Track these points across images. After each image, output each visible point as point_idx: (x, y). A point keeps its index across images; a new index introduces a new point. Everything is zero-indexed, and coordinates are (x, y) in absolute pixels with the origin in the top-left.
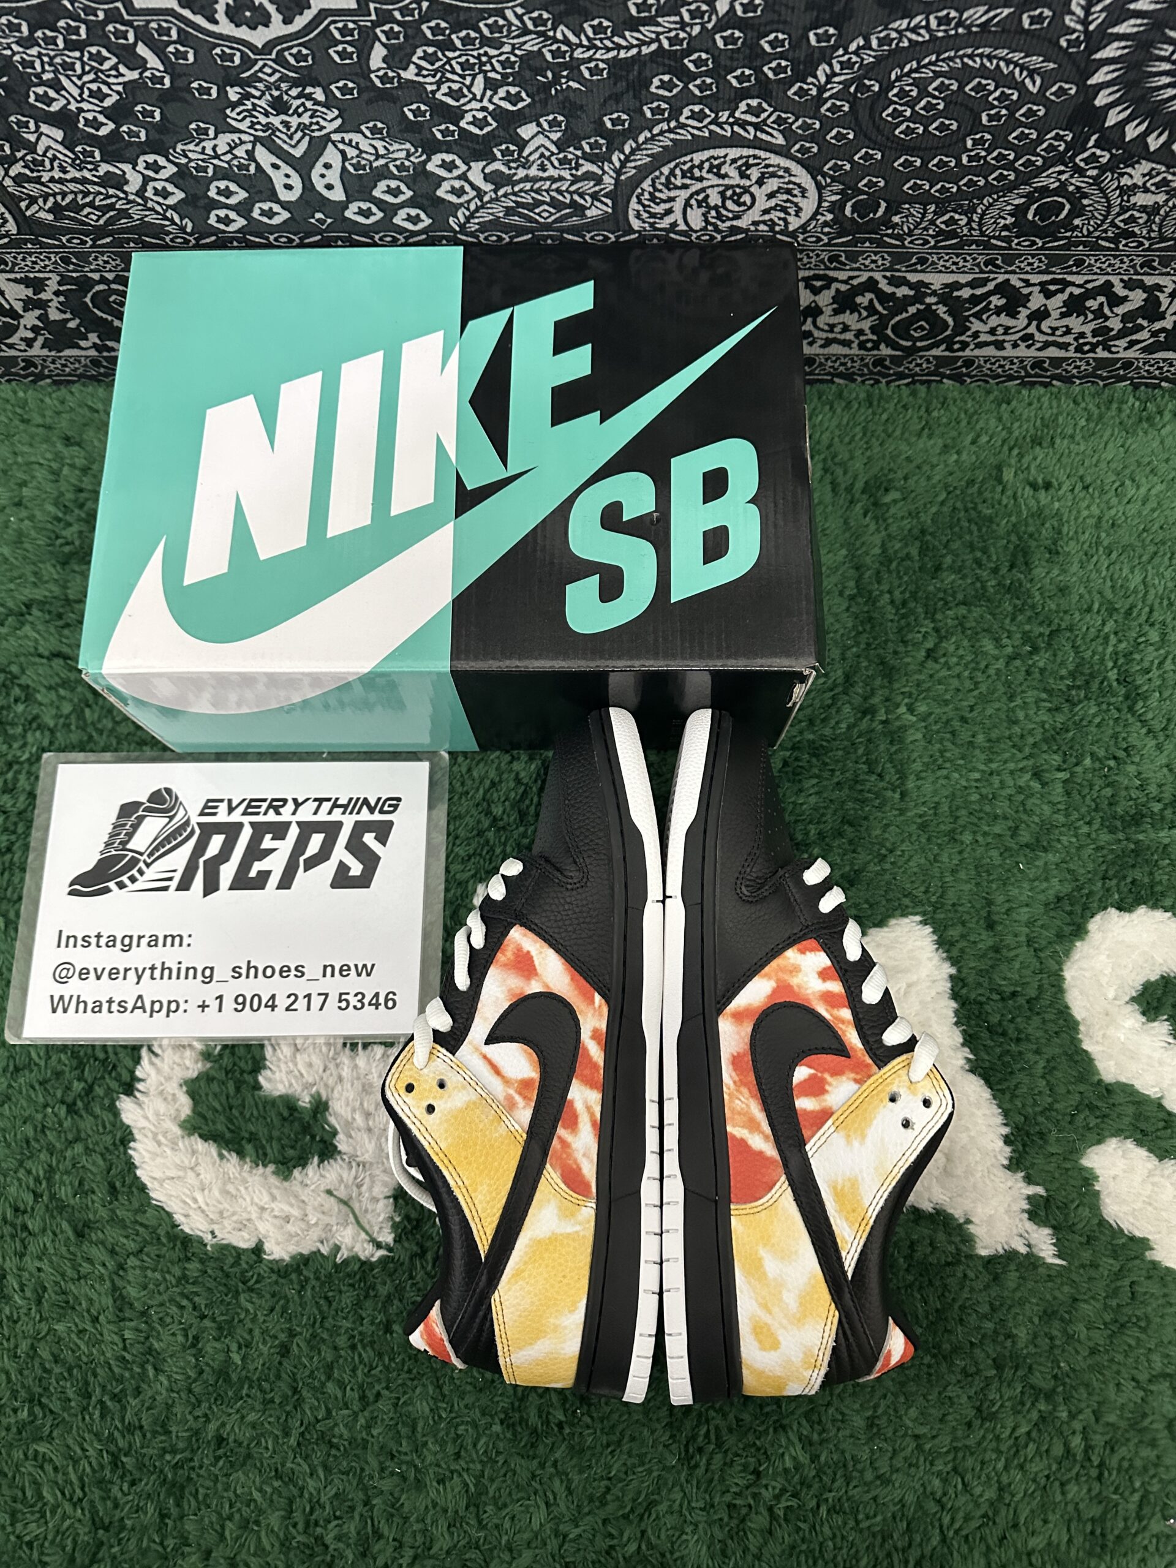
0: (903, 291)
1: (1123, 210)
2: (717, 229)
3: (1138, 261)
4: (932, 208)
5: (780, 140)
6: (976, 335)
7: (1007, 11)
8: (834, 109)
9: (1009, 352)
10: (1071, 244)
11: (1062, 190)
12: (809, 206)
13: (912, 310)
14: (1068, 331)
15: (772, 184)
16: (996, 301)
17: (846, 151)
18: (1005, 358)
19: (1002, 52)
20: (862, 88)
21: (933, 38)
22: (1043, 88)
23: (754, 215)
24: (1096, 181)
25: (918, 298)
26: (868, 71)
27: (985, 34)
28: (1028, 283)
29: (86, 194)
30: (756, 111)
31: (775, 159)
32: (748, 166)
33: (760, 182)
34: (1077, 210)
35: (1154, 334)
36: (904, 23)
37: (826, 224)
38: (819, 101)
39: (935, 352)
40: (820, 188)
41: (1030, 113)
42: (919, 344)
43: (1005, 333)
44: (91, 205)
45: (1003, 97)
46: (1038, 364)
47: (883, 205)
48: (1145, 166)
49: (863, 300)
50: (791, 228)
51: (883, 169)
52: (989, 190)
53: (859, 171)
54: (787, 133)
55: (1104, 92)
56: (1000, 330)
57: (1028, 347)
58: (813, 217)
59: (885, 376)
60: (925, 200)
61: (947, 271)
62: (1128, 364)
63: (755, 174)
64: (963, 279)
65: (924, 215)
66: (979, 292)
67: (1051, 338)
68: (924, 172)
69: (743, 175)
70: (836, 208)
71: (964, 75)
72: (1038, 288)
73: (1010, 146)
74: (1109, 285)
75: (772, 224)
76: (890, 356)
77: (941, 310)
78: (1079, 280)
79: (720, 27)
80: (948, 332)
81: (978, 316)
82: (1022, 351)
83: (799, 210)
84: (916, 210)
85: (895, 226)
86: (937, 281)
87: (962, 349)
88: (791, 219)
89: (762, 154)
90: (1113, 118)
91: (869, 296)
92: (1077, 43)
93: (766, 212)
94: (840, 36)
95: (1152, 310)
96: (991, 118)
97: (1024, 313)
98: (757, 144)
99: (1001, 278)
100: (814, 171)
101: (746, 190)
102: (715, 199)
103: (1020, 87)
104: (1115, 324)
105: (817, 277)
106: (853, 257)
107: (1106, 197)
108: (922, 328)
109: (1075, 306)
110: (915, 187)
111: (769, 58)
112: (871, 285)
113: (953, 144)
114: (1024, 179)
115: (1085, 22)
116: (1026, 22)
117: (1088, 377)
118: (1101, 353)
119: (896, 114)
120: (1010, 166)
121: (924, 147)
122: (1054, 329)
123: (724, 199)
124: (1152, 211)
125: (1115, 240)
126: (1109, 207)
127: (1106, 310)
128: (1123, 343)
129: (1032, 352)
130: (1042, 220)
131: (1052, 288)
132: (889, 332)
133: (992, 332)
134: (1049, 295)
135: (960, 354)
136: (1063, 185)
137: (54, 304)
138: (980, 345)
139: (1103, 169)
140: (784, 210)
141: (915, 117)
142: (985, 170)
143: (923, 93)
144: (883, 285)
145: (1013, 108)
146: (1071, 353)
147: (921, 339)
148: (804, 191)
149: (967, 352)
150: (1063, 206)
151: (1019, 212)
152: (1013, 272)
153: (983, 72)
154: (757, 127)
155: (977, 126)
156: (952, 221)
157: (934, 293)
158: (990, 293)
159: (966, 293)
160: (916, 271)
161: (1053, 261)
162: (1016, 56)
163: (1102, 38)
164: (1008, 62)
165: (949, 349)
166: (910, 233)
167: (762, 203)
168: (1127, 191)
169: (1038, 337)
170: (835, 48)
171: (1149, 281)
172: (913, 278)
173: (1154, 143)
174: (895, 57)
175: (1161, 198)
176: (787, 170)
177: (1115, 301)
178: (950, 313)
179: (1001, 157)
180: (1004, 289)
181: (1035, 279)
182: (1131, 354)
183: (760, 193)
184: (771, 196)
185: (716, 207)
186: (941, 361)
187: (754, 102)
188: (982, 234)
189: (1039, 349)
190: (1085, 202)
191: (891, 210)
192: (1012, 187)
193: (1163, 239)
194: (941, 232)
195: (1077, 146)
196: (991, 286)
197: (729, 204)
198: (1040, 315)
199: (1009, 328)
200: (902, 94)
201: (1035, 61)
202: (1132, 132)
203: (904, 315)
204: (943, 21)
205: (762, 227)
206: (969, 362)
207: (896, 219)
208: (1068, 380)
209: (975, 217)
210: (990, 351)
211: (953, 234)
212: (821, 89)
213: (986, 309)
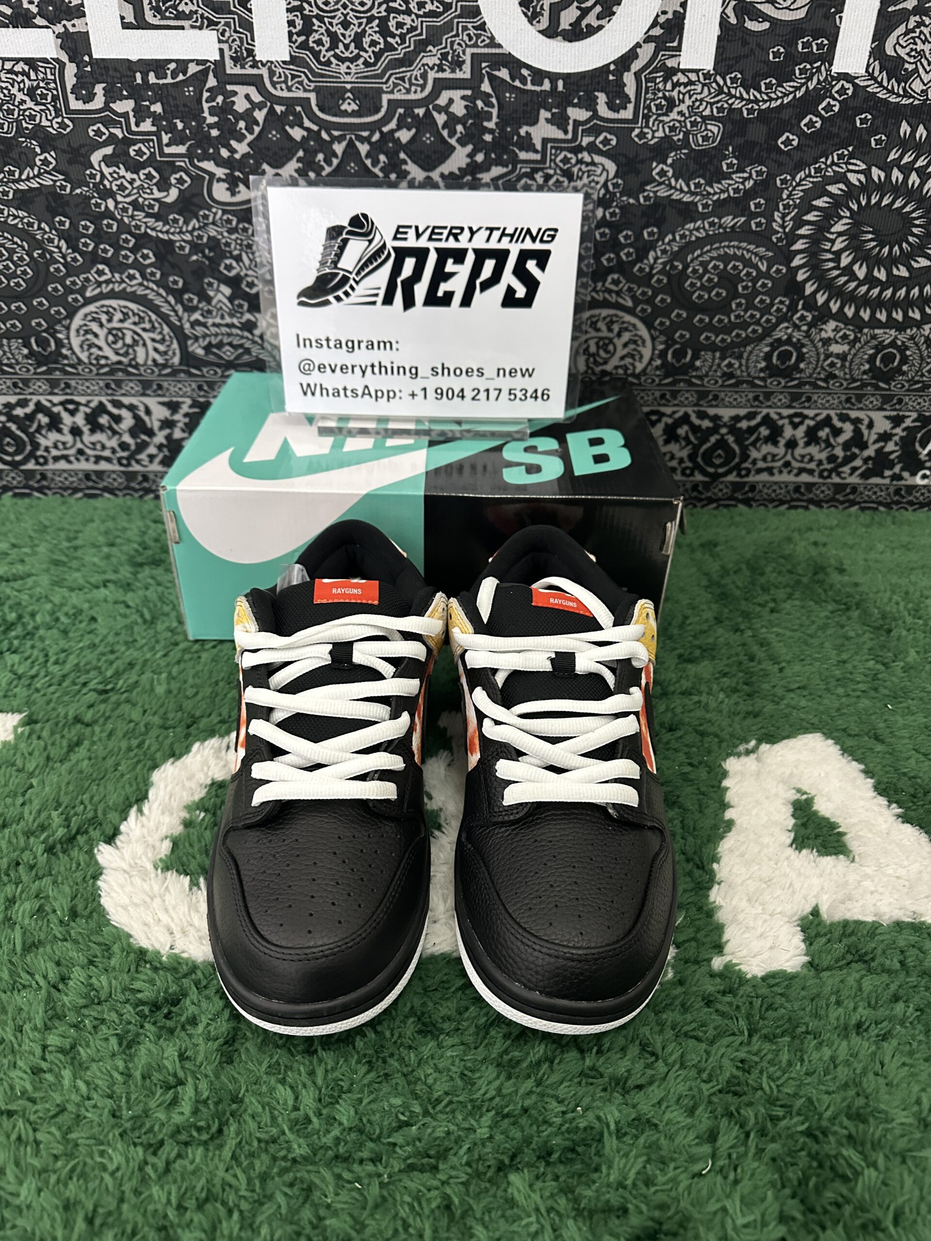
0: (706, 424)
1: (827, 357)
2: (594, 373)
3: (843, 398)
4: (718, 354)
5: (630, 303)
6: (754, 462)
7: (743, 219)
8: (659, 281)
9: (777, 478)
10: (801, 384)
11: (789, 341)
12: (647, 352)
13: (713, 439)
14: (811, 460)
15: (626, 336)
16: (764, 432)
17: (666, 312)
18: (776, 483)
19: (744, 245)
20: (674, 267)
21: (708, 235)
22: (769, 268)
23: (615, 361)
24: (808, 335)
25: (715, 430)
26: (676, 256)
27: (733, 234)
28: (782, 417)
29: (229, 335)
30: (616, 282)
31: (628, 318)
32: (612, 322)
33: (619, 335)
34: (801, 358)
35: (866, 461)
36: (691, 226)
37: (657, 368)
38: (650, 276)
39: (732, 478)
40: (653, 339)
41: (764, 285)
42: (721, 470)
43: (773, 461)
44: (230, 344)
45: (748, 274)
46: (797, 489)
47: (690, 352)
48: (832, 324)
49: (682, 431)
50: (638, 370)
51: (687, 324)
52: (748, 341)
53: (675, 326)
54: (634, 298)
55: (801, 272)
56: (769, 458)
57: (789, 472)
58: (649, 363)
59: (700, 500)
60: (713, 347)
61: (731, 406)
62: (854, 489)
63: (616, 328)
64: (742, 412)
65: (714, 359)
66: (753, 423)
67: (802, 465)
68: (710, 327)
69: (610, 330)
70: (663, 354)
71: (726, 258)
72: (786, 421)
73: (756, 308)
74: (828, 418)
75: (626, 368)
76: (703, 482)
77: (731, 439)
78: (810, 413)
79: (598, 227)
80: (737, 460)
81: (754, 444)
82: (785, 477)
83: (641, 357)
84: (708, 356)
85: (697, 369)
86: (726, 414)
87: (747, 475)
88: (637, 364)
89: (621, 314)
90: (809, 289)
91: (686, 428)
92: (780, 240)
93: (622, 358)
94: (660, 232)
95: (858, 441)
96: (745, 288)
97: (782, 442)
98: (618, 306)
99: (765, 411)
100: (649, 326)
101: (611, 341)
102: (593, 349)
103: (756, 267)
104: (839, 452)
105: (653, 412)
106: (675, 394)
107: (815, 346)
108: (719, 456)
109: (812, 437)
110: (707, 338)
111: (624, 246)
112: (685, 419)
113: (724, 307)
114: (768, 332)
115: (783, 227)
116: (754, 226)
117: (832, 501)
118: (837, 480)
119: (692, 285)
120: (758, 323)
121: (709, 308)
122: (803, 456)
123: (598, 347)
124: (843, 357)
125: (825, 380)
126: (818, 354)
127: (832, 440)
128: (846, 469)
129: (791, 478)
130: (783, 363)
131: (797, 420)
132: (699, 460)
133: (764, 459)
134: (795, 426)
135: (746, 479)
136: (790, 337)
137: (180, 425)
138: (759, 471)
139: (811, 325)
140: (633, 356)
141: (703, 287)
142: (744, 326)
143: (706, 271)
144: (694, 419)
145: (755, 281)
146: (816, 479)
147: (721, 465)
148: (644, 342)
149: (751, 479)
150: (791, 354)
151: (768, 357)
152: (770, 407)
153: (735, 257)
154: (618, 293)
155: (737, 295)
156: (730, 365)
157: (725, 425)
158: (759, 425)
159: (744, 424)
160: (712, 406)
161: (795, 397)
162: (752, 247)
163: (792, 237)
164: (748, 251)
165: (739, 475)
166: (707, 375)
167: (620, 352)
168: (827, 342)
169: (795, 464)
170: (657, 241)
171: (853, 414)
172: (712, 411)
173: (834, 307)
174: (689, 247)
175: (846, 348)
176: (634, 326)
177: (837, 432)
178: (737, 441)
179: (752, 316)
180: (767, 421)
181: (786, 412)
182: (854, 480)
183: (619, 343)
184: (625, 345)
185: (593, 355)
186: (737, 487)
187: (616, 276)
188: (749, 375)
189: (797, 475)
190: (805, 350)
191: (695, 357)
192: (761, 338)
193: (854, 380)
194: (724, 374)
195: (793, 308)
196: (759, 419)
197: (602, 353)
198: (792, 444)
199: (774, 456)
200: (695, 271)
201: (761, 250)
202: (821, 299)
203: (708, 445)
204: (712, 224)
205: (621, 371)
206: (753, 488)
207: (698, 363)
208: (818, 504)
209: (744, 362)
210: (764, 477)
211: (731, 376)
212: (652, 268)
213: (758, 439)
